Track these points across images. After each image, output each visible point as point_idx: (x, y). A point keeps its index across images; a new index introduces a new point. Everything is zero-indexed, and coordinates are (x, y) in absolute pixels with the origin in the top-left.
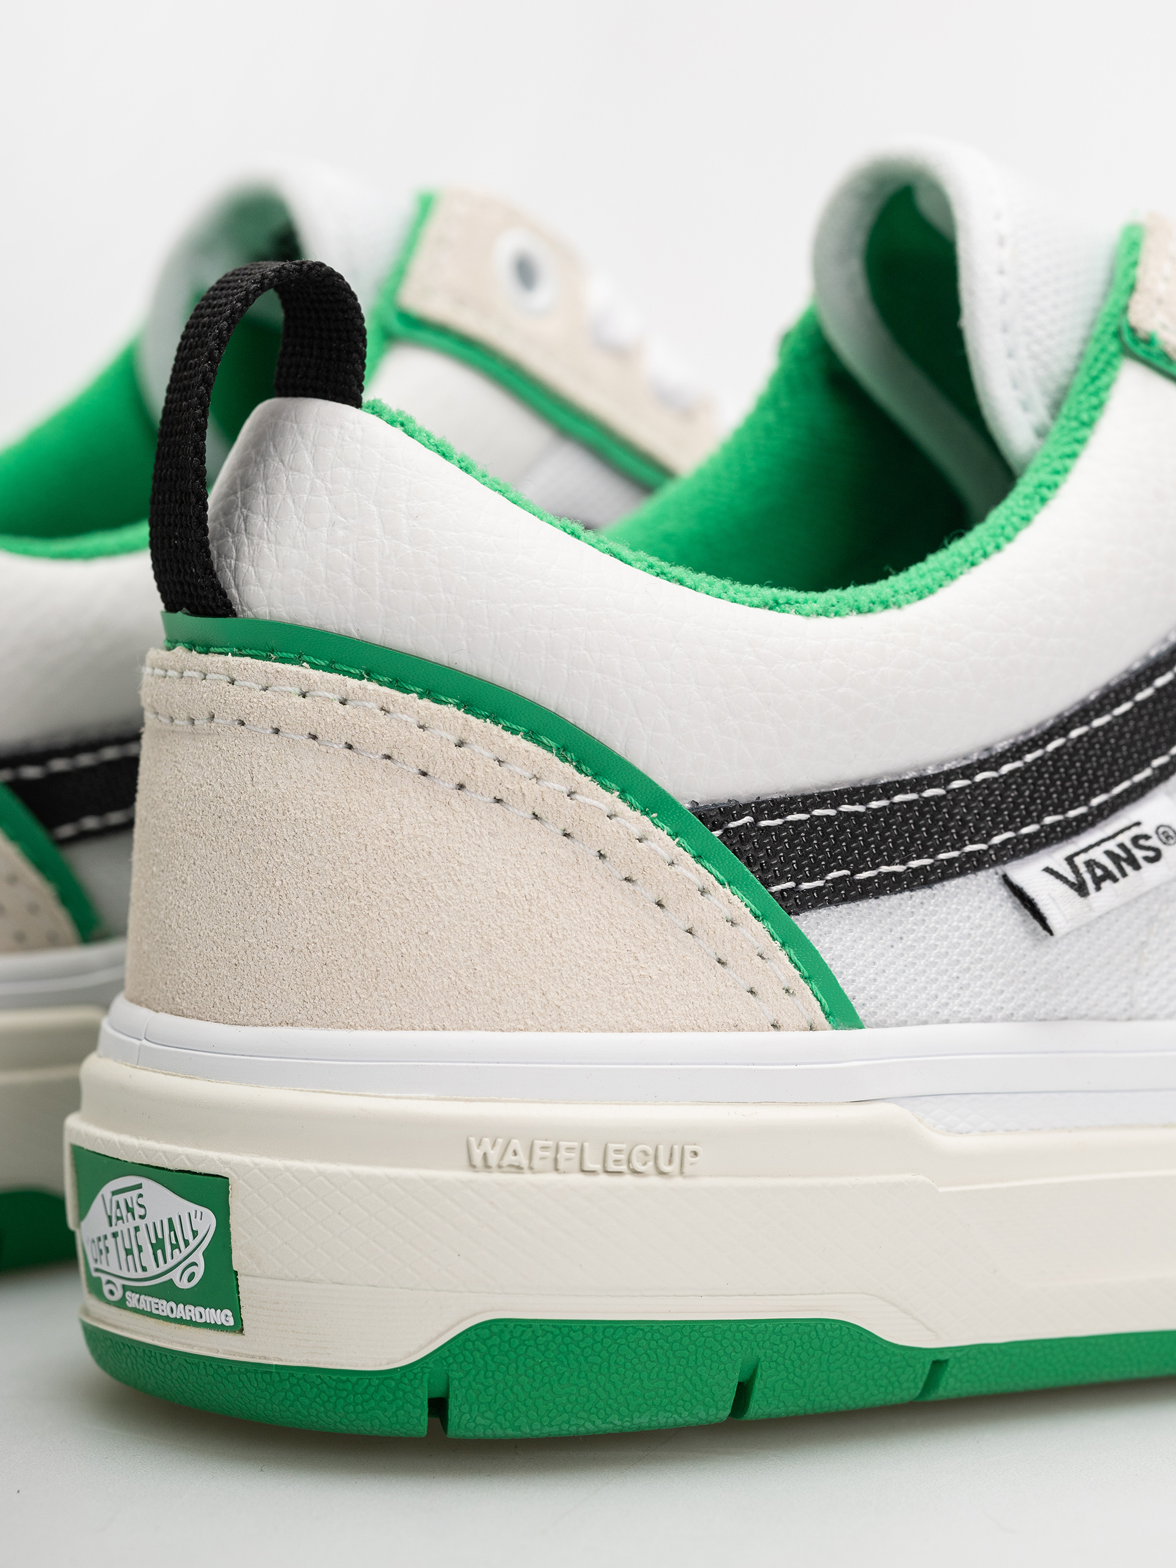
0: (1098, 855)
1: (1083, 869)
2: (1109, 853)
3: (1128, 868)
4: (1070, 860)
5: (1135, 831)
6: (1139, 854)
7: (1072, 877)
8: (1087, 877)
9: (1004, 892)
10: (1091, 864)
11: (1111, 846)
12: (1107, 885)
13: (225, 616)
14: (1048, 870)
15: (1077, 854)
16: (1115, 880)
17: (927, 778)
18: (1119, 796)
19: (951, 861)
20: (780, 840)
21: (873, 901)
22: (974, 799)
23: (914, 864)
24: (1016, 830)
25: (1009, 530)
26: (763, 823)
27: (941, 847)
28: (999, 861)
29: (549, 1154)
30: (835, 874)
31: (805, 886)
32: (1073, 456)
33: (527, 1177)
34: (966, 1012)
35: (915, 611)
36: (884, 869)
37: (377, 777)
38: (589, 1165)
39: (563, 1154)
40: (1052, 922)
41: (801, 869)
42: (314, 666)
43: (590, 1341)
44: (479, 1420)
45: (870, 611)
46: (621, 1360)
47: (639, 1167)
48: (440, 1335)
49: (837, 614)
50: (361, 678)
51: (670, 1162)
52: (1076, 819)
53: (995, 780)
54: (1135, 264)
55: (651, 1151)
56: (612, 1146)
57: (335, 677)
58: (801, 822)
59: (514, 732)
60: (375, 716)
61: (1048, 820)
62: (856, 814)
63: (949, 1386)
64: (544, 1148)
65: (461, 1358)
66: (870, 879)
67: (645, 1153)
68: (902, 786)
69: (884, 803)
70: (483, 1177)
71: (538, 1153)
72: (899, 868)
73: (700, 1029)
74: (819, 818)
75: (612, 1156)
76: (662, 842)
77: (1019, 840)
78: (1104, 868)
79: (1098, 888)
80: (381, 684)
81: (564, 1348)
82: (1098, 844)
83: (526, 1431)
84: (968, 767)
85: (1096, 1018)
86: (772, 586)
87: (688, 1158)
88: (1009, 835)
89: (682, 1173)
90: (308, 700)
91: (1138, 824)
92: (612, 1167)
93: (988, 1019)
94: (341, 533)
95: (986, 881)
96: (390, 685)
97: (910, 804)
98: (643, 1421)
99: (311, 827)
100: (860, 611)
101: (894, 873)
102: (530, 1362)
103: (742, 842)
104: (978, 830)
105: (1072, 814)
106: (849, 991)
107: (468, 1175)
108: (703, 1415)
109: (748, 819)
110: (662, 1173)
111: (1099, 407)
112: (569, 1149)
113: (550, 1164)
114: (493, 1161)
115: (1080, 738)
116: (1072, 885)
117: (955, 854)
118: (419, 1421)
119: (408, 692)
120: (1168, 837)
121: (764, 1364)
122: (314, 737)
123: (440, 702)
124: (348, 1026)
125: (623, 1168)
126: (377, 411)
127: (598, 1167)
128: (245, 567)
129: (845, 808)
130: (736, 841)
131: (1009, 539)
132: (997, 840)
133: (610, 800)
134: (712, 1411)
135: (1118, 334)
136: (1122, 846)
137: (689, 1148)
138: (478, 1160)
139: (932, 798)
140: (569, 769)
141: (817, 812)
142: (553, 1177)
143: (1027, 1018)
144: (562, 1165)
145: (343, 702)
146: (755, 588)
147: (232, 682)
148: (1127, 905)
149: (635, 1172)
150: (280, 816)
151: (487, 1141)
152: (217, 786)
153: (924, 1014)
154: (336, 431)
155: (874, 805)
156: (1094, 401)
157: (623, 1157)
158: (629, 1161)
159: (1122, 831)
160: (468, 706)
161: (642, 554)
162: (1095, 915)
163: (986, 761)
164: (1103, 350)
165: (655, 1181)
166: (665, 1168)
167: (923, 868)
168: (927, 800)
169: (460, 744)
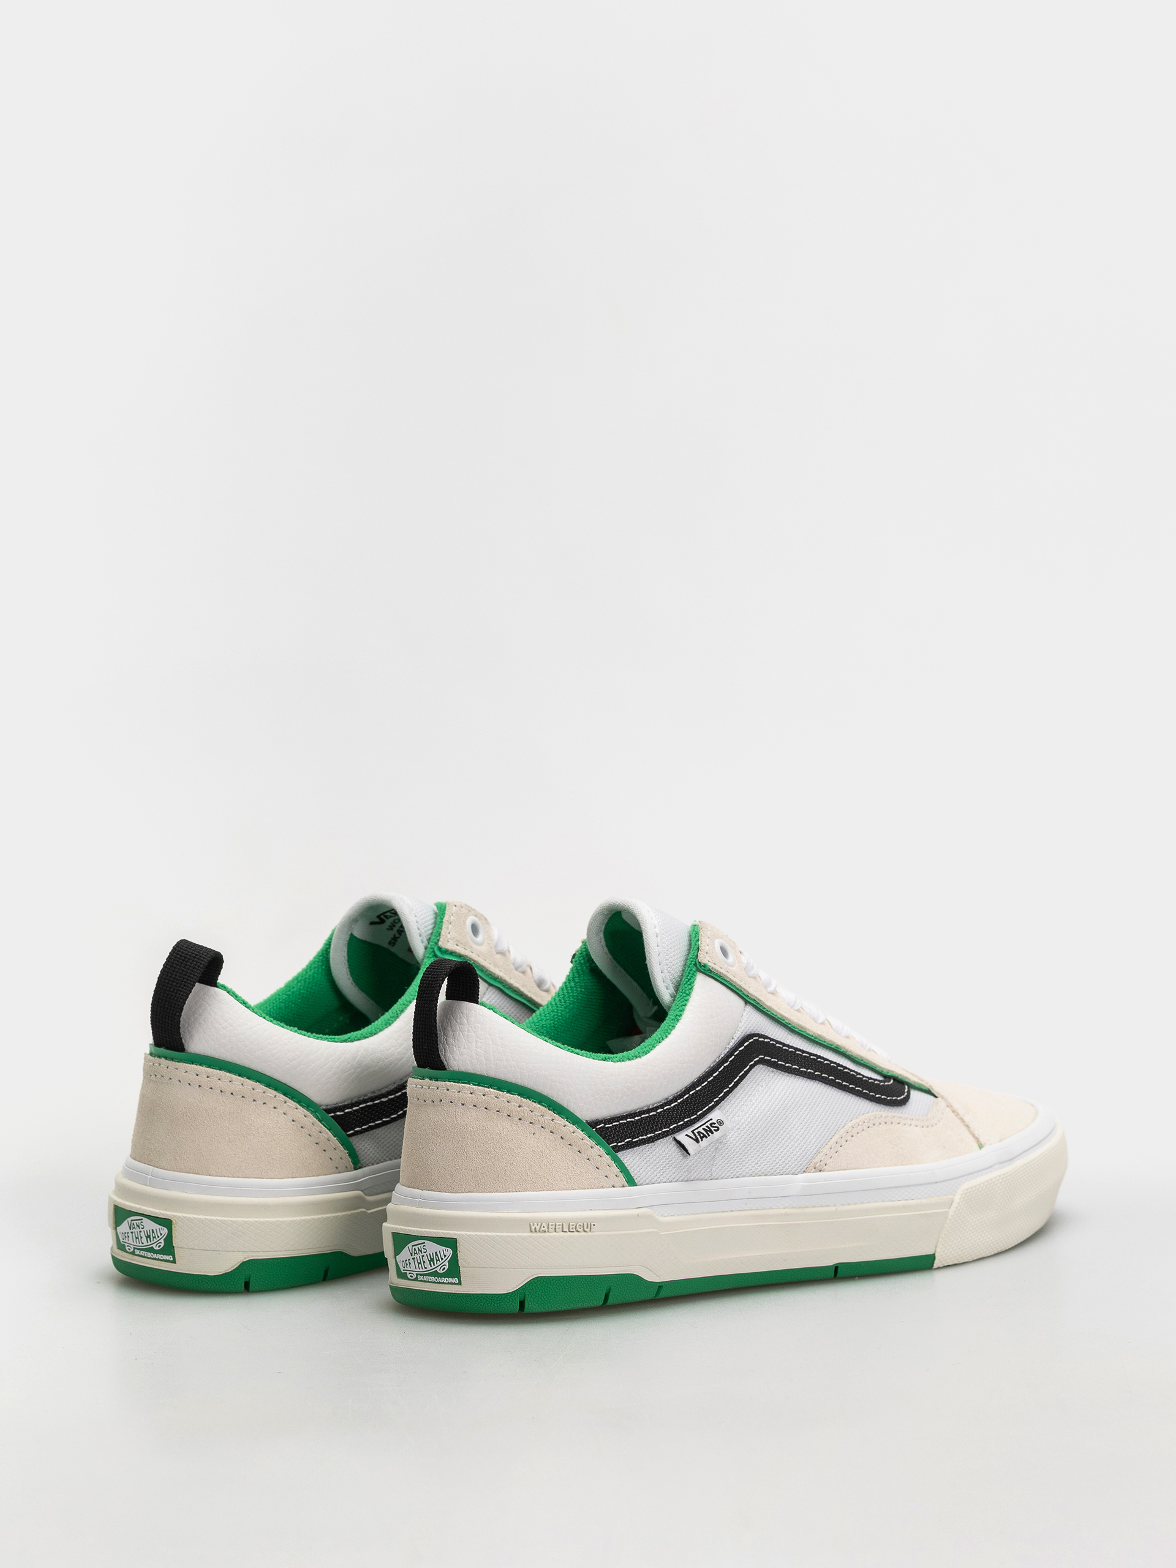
0: (700, 1130)
1: (697, 1134)
2: (703, 1129)
3: (710, 1134)
4: (693, 1132)
5: (711, 1122)
6: (713, 1129)
7: (694, 1137)
8: (698, 1137)
9: (674, 1143)
10: (699, 1133)
11: (704, 1127)
12: (704, 1139)
13: (444, 1070)
14: (687, 1135)
15: (695, 1130)
16: (707, 1137)
17: (651, 1109)
18: (705, 1111)
19: (659, 1134)
20: (612, 1131)
21: (638, 1148)
22: (664, 1115)
23: (649, 1136)
24: (677, 1124)
25: (669, 1031)
26: (607, 1126)
27: (656, 1130)
28: (673, 1133)
29: (553, 1227)
30: (627, 1140)
31: (619, 1144)
32: (685, 1005)
33: (548, 1234)
34: (665, 1180)
35: (645, 1058)
36: (640, 1138)
37: (495, 1117)
38: (565, 1230)
39: (557, 1227)
40: (689, 1151)
41: (618, 1139)
42: (474, 1085)
43: (565, 1282)
44: (534, 1307)
45: (632, 1059)
46: (574, 1287)
47: (579, 1230)
48: (523, 1282)
49: (623, 1061)
50: (489, 1088)
51: (587, 1228)
52: (693, 1119)
53: (670, 1108)
54: (698, 940)
55: (582, 1225)
56: (571, 1224)
57: (480, 1088)
58: (617, 1125)
59: (535, 1102)
60: (494, 1099)
61: (686, 1120)
62: (632, 1121)
63: (663, 1294)
64: (552, 1225)
65: (529, 1289)
66: (637, 1141)
67: (580, 1225)
68: (644, 1112)
69: (639, 1118)
70: (535, 1234)
71: (550, 1227)
72: (645, 1137)
73: (593, 1188)
74: (622, 1123)
75: (571, 1227)
76: (580, 1133)
77: (678, 1126)
78: (703, 1134)
79: (702, 1140)
80: (495, 1089)
81: (558, 1284)
82: (700, 1126)
83: (547, 1310)
84: (662, 1105)
85: (702, 1180)
86: (603, 1053)
87: (592, 1226)
88: (675, 1125)
89: (590, 1231)
90: (473, 1095)
91: (711, 1119)
92: (571, 1230)
93: (671, 1182)
94: (480, 1044)
95: (669, 1140)
96: (497, 1090)
97: (646, 1117)
98: (579, 1306)
99: (476, 1133)
100: (629, 1060)
101: (643, 1139)
102: (549, 1289)
103: (601, 1132)
104: (666, 1124)
105: (692, 1118)
106: (632, 1175)
107: (531, 1234)
108: (596, 1304)
109: (603, 1125)
110: (585, 1231)
111: (691, 989)
112: (559, 1225)
113: (553, 1230)
114: (538, 1230)
115: (693, 1094)
116: (694, 1140)
117: (660, 1132)
118: (516, 1307)
119: (504, 1092)
120: (721, 1123)
121: (612, 1288)
122: (475, 1106)
123: (513, 1094)
124: (490, 1192)
125: (574, 1230)
126: (483, 1005)
127: (567, 1230)
128: (448, 1054)
129: (628, 1120)
130: (599, 1131)
131: (669, 1034)
132: (671, 1127)
133: (564, 1121)
134: (598, 1302)
135: (695, 965)
136: (707, 1127)
137: (592, 1224)
138: (533, 1230)
139: (653, 1115)
140: (552, 1113)
141: (621, 1122)
142: (555, 1233)
143: (682, 1181)
144: (557, 1230)
145: (484, 1095)
146: (599, 1054)
147: (448, 1090)
148: (709, 1145)
149: (578, 1231)
150: (465, 1130)
151: (536, 1224)
152: (444, 1122)
153: (653, 1181)
154: (473, 1012)
155: (636, 1118)
156: (690, 987)
157: (574, 1227)
158: (576, 1228)
159: (707, 1122)
160: (520, 1095)
161: (566, 1046)
162: (701, 1148)
163: (667, 1102)
164: (691, 970)
165: (584, 1233)
166: (586, 1230)
167: (651, 1136)
168: (651, 1116)
169: (520, 1107)
